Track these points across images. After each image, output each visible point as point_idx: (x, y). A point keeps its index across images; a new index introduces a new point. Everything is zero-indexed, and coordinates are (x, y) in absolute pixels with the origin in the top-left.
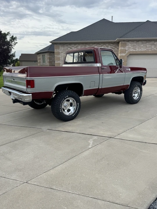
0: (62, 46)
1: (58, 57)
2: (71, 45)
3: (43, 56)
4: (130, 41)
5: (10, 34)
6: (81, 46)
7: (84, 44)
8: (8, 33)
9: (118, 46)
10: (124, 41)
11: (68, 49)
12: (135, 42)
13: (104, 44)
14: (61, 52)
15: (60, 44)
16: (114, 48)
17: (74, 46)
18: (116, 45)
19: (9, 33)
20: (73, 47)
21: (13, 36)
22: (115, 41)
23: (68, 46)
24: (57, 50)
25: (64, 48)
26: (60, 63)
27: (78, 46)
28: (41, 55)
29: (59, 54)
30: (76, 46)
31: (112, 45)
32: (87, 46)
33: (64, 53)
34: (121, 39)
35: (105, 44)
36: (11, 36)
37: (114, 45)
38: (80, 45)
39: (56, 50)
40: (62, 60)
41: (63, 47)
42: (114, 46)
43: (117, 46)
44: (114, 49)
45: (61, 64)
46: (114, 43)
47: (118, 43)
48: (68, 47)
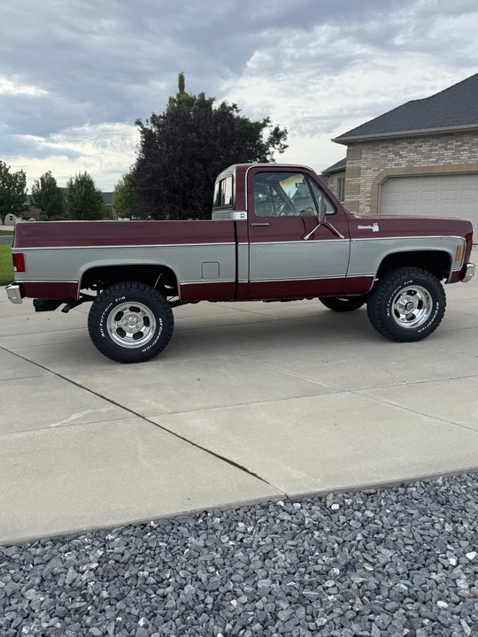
0: (369, 149)
1: (355, 182)
2: (399, 144)
3: (340, 180)
5: (269, 124)
6: (431, 146)
7: (443, 139)
8: (267, 121)
11: (387, 156)
14: (366, 169)
15: (365, 142)
17: (407, 148)
19: (269, 121)
20: (402, 148)
21: (277, 129)
23: (387, 147)
24: (353, 163)
25: (374, 155)
26: (361, 200)
27: (421, 146)
28: (335, 179)
29: (359, 175)
30: (416, 147)
32: (452, 144)
33: (374, 171)
36: (273, 129)
38: (429, 141)
39: (350, 164)
40: (367, 193)
41: (374, 151)
45: (362, 204)
48: (389, 151)
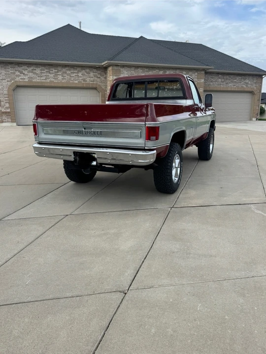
2: (22, 66)
4: (126, 66)
6: (41, 70)
7: (47, 67)
9: (106, 74)
10: (117, 66)
11: (14, 73)
12: (133, 69)
13: (82, 69)
16: (99, 76)
17: (27, 69)
18: (102, 71)
20: (24, 70)
22: (100, 64)
23: (14, 67)
25: (6, 71)
27: (35, 70)
30: (32, 70)
31: (95, 70)
32: (52, 70)
33: (8, 81)
34: (112, 62)
35: (84, 69)
37: (99, 72)
38: (40, 67)
40: (5, 95)
41: (5, 68)
42: (99, 74)
43: (103, 73)
44: (100, 78)
45: (3, 101)
46: (99, 67)
47: (105, 69)
48: (16, 70)
